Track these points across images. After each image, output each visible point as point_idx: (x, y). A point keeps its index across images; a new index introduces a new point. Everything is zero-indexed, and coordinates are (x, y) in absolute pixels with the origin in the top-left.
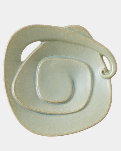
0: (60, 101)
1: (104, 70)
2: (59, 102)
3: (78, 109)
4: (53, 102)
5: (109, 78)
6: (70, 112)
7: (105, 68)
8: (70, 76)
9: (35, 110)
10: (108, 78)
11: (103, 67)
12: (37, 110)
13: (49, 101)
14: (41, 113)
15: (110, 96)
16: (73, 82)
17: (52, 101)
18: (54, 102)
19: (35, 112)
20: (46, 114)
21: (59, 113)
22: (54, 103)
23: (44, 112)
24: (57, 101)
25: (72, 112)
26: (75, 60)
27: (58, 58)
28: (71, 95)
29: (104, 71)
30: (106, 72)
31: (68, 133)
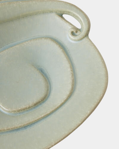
0: (35, 101)
1: (72, 30)
2: (35, 103)
3: (65, 97)
4: (26, 108)
5: (86, 36)
6: (56, 107)
7: (73, 27)
8: (33, 66)
9: (5, 129)
10: (84, 37)
11: (70, 28)
12: (9, 127)
13: (20, 109)
14: (17, 129)
15: (99, 56)
16: (42, 71)
17: (24, 107)
18: (27, 106)
19: (7, 132)
20: (25, 127)
21: (43, 116)
22: (29, 107)
23: (20, 125)
24: (31, 103)
25: (59, 105)
26: (29, 41)
27: (5, 50)
28: (48, 87)
29: (75, 31)
30: (77, 32)
31: (67, 133)
